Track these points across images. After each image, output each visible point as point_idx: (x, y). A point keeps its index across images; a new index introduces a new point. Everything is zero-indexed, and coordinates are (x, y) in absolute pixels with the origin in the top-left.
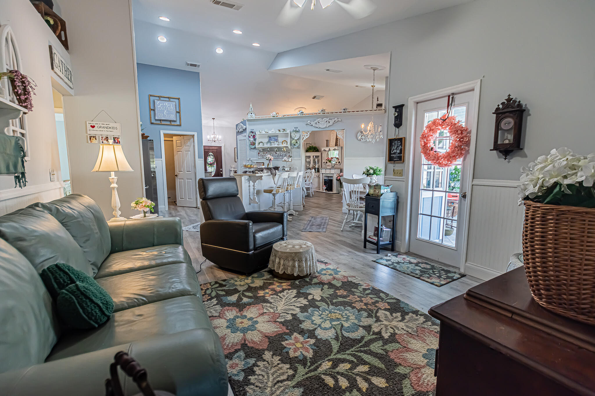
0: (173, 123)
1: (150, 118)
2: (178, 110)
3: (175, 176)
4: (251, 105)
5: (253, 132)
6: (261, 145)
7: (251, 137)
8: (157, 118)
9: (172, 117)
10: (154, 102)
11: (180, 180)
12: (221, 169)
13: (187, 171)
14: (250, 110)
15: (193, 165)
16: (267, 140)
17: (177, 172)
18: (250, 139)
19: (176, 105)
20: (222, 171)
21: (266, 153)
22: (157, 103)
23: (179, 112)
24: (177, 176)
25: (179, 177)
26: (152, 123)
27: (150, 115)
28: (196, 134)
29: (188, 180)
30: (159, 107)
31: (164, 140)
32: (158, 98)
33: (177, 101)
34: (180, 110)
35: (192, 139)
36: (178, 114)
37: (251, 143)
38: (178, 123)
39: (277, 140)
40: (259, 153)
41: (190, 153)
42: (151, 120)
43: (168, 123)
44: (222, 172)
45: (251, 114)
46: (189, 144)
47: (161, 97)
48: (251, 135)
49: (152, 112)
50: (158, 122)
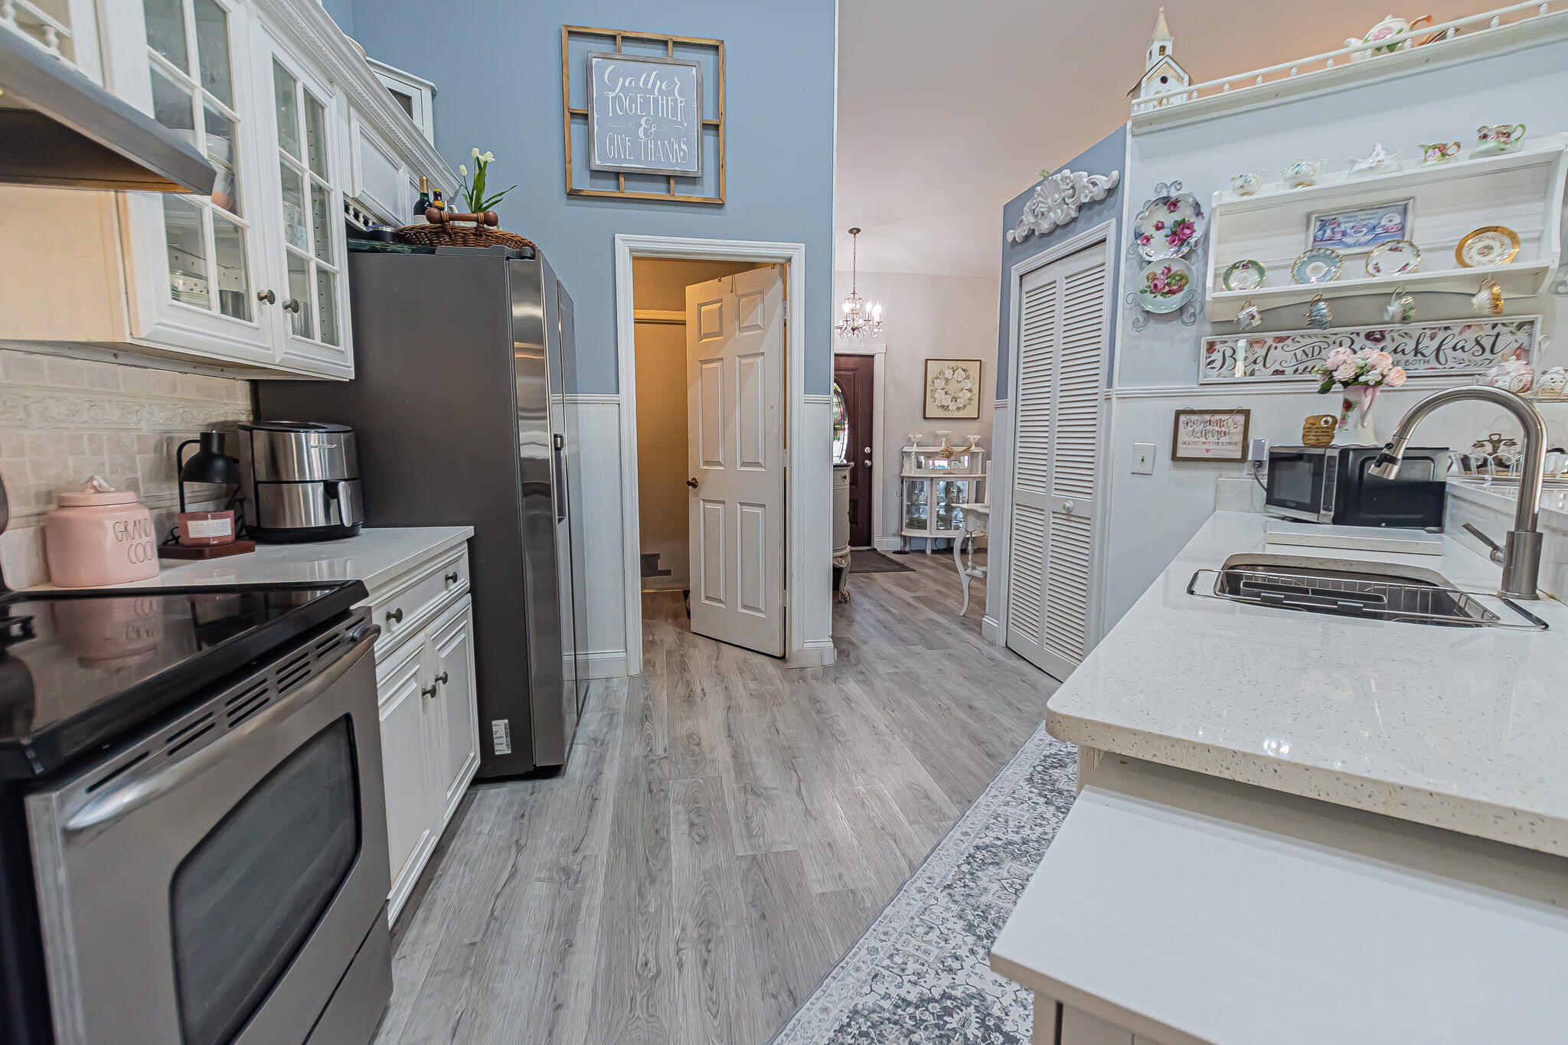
0: (681, 193)
1: (566, 161)
2: (710, 118)
3: (689, 483)
4: (1162, 26)
5: (1172, 204)
6: (1244, 284)
7: (1159, 237)
8: (597, 163)
9: (680, 156)
10: (588, 69)
11: (709, 506)
12: (867, 450)
13: (744, 464)
14: (1156, 57)
15: (776, 428)
16: (1295, 243)
17: (696, 466)
18: (1142, 250)
19: (700, 85)
20: (870, 457)
21: (1281, 340)
22: (605, 71)
23: (717, 127)
24: (694, 484)
25: (706, 490)
26: (573, 194)
27: (565, 147)
28: (798, 253)
29: (746, 509)
30: (611, 95)
31: (637, 321)
32: (606, 47)
33: (708, 58)
34: (718, 113)
35: (779, 283)
36: (709, 139)
37: (1153, 277)
38: (707, 191)
39: (1397, 238)
40: (1211, 347)
41: (765, 369)
42: (566, 174)
43: (657, 191)
44: (871, 460)
45: (1164, 80)
46: (757, 316)
47: (624, 38)
48: (1159, 227)
49: (576, 128)
50: (607, 187)
